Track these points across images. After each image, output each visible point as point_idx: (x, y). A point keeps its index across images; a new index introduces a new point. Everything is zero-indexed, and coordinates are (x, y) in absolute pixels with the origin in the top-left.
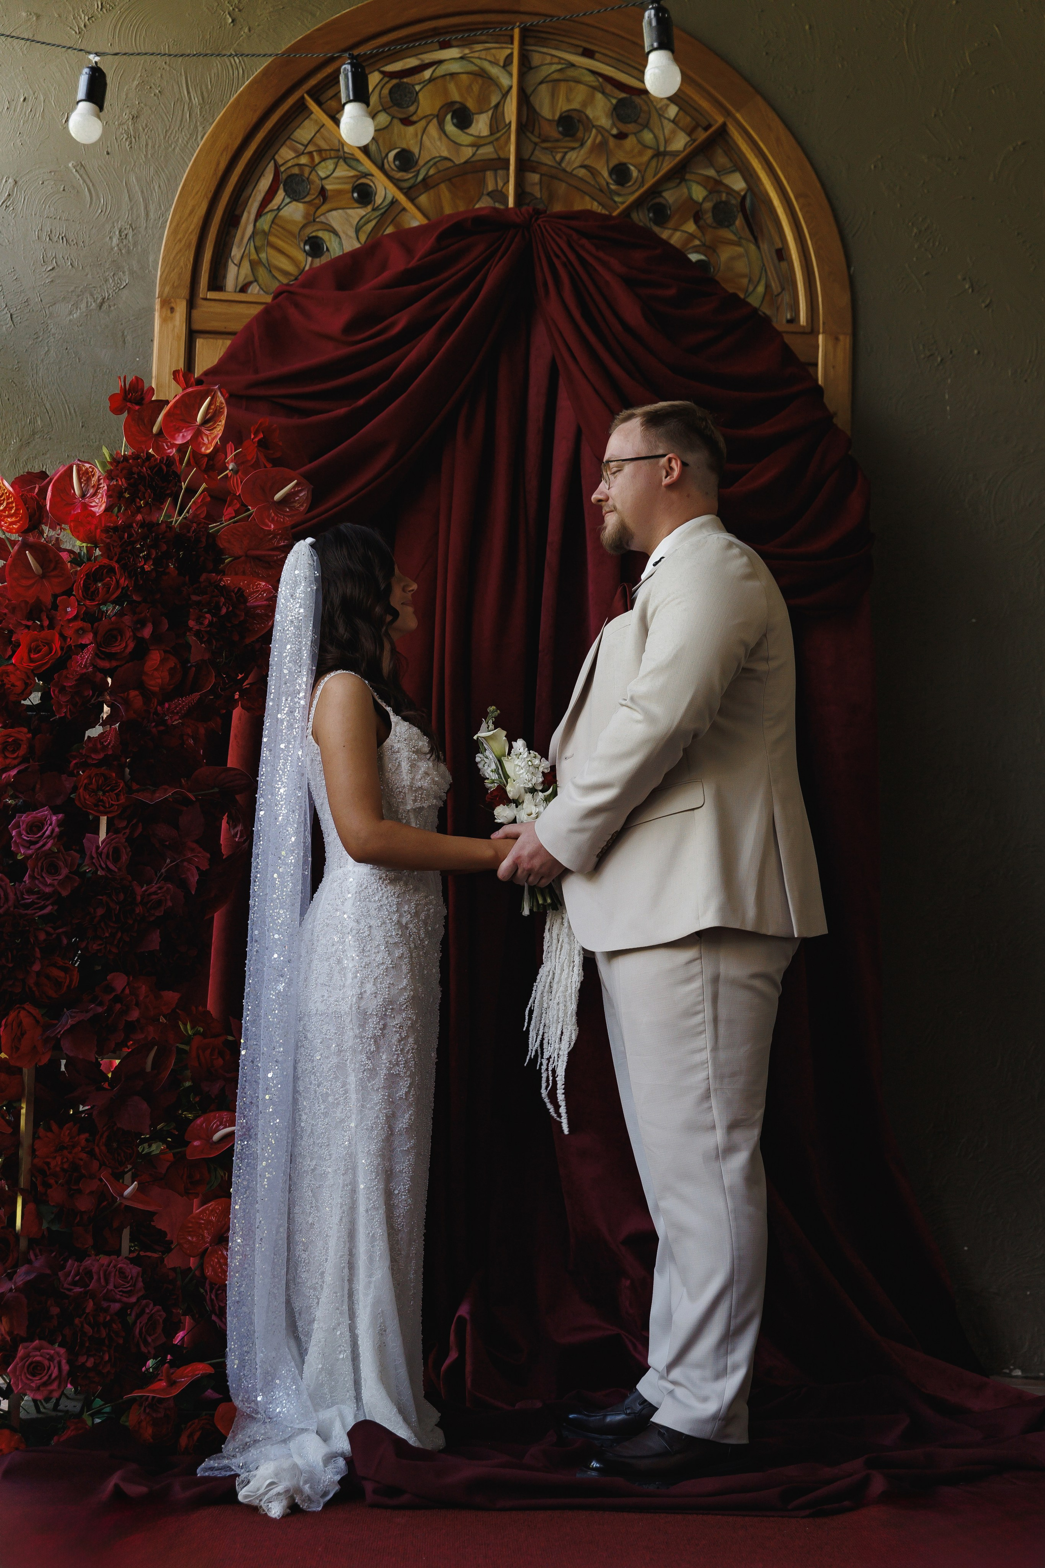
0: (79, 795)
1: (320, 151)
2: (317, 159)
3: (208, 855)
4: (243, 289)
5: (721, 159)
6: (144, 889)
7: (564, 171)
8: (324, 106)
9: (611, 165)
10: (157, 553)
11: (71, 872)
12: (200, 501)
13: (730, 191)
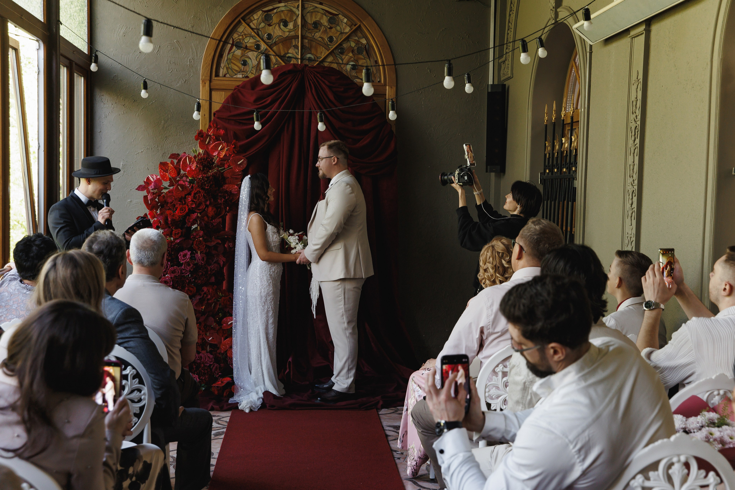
0: (193, 246)
1: (245, 35)
2: (244, 37)
4: (225, 76)
5: (359, 34)
6: (210, 267)
7: (315, 38)
8: (246, 21)
9: (328, 37)
11: (193, 265)
13: (362, 44)
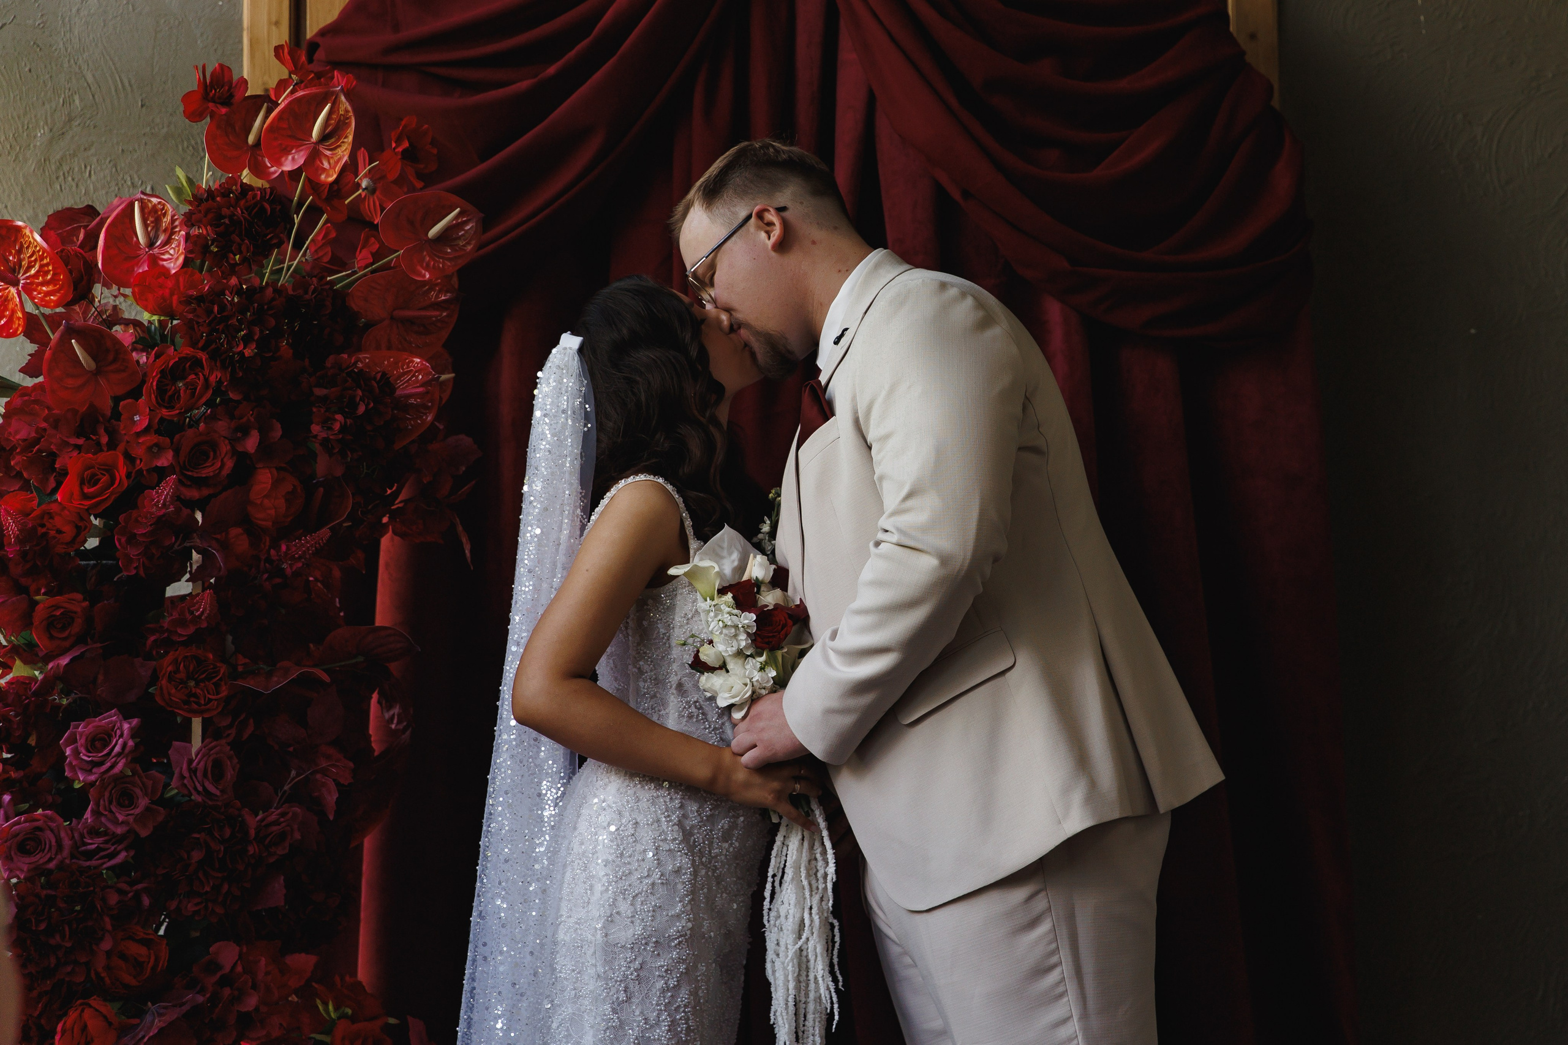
0: (161, 688)
3: (351, 765)
6: (259, 818)
10: (261, 332)
11: (153, 802)
12: (320, 238)
